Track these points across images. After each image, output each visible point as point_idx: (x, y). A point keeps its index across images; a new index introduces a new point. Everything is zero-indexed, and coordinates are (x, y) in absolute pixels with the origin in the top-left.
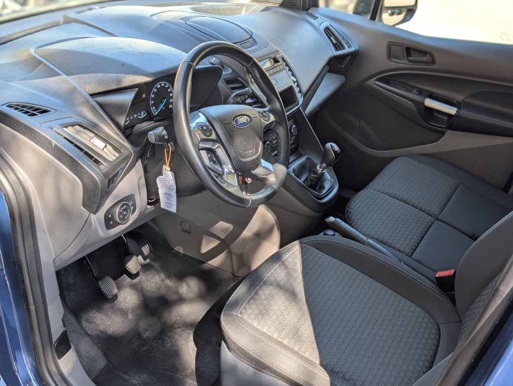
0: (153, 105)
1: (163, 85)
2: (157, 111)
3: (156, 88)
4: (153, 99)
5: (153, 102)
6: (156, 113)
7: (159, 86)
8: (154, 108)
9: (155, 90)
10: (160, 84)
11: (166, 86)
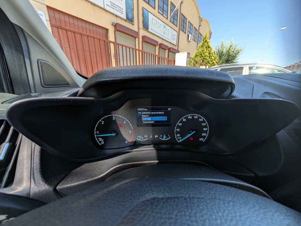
0: (177, 133)
1: (196, 117)
2: (181, 139)
3: (186, 118)
4: (178, 127)
5: (178, 130)
6: (181, 141)
7: (190, 117)
8: (179, 135)
9: (184, 120)
10: (193, 116)
11: (200, 120)
